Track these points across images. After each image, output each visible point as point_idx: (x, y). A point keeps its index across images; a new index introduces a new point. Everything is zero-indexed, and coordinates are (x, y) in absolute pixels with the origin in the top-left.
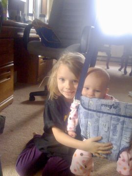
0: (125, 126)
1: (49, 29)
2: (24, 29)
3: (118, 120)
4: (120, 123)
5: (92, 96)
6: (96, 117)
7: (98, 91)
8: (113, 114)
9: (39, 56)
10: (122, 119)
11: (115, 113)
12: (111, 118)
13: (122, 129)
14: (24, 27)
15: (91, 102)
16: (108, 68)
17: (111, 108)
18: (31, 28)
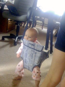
0: (36, 55)
1: (14, 6)
2: (1, 5)
3: (34, 51)
4: (34, 53)
5: (27, 39)
6: (27, 49)
7: (30, 37)
8: (32, 48)
9: (9, 19)
10: (35, 51)
11: (33, 48)
12: (32, 50)
13: (35, 56)
14: (1, 4)
15: (26, 42)
16: (42, 29)
17: (32, 45)
18: (5, 5)
